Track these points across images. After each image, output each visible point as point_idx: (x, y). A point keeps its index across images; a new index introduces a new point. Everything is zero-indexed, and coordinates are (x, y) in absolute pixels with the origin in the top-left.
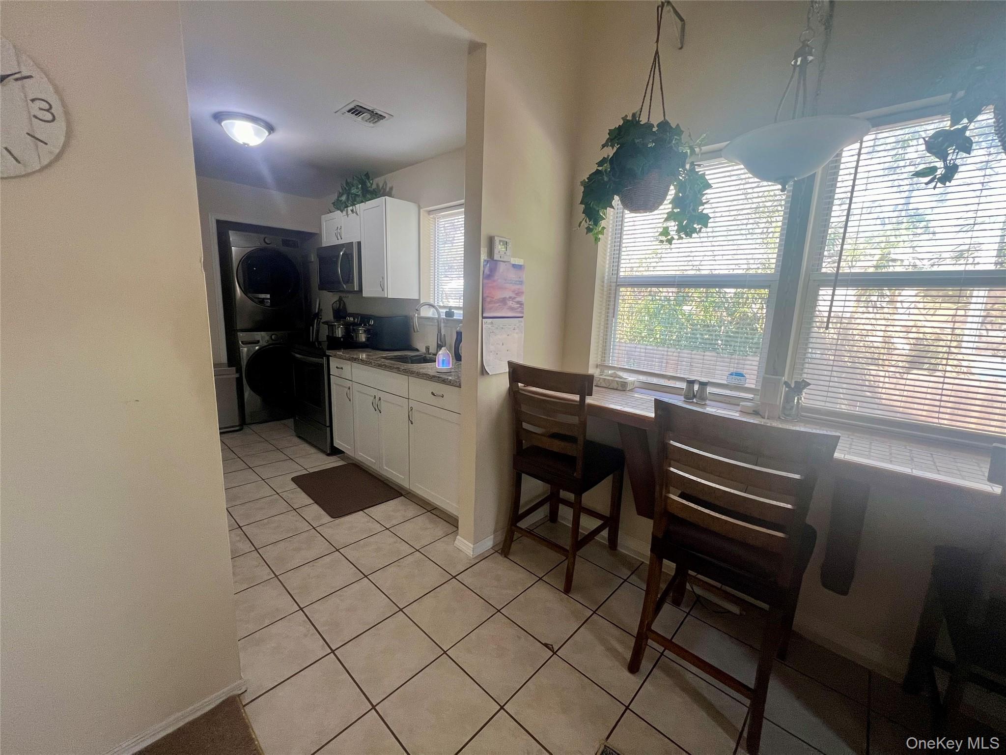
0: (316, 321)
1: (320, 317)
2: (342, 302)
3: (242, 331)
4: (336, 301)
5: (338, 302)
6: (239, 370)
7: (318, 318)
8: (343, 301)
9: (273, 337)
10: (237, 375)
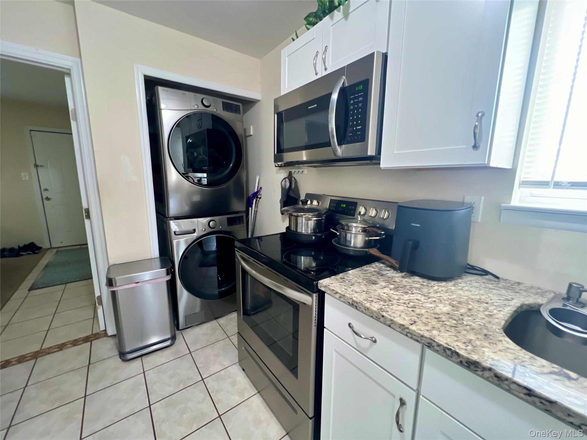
0: (255, 201)
1: (259, 196)
2: (293, 179)
3: (177, 218)
4: (285, 179)
5: (287, 179)
6: (171, 272)
7: (257, 197)
8: (295, 179)
9: (211, 223)
10: (169, 278)
